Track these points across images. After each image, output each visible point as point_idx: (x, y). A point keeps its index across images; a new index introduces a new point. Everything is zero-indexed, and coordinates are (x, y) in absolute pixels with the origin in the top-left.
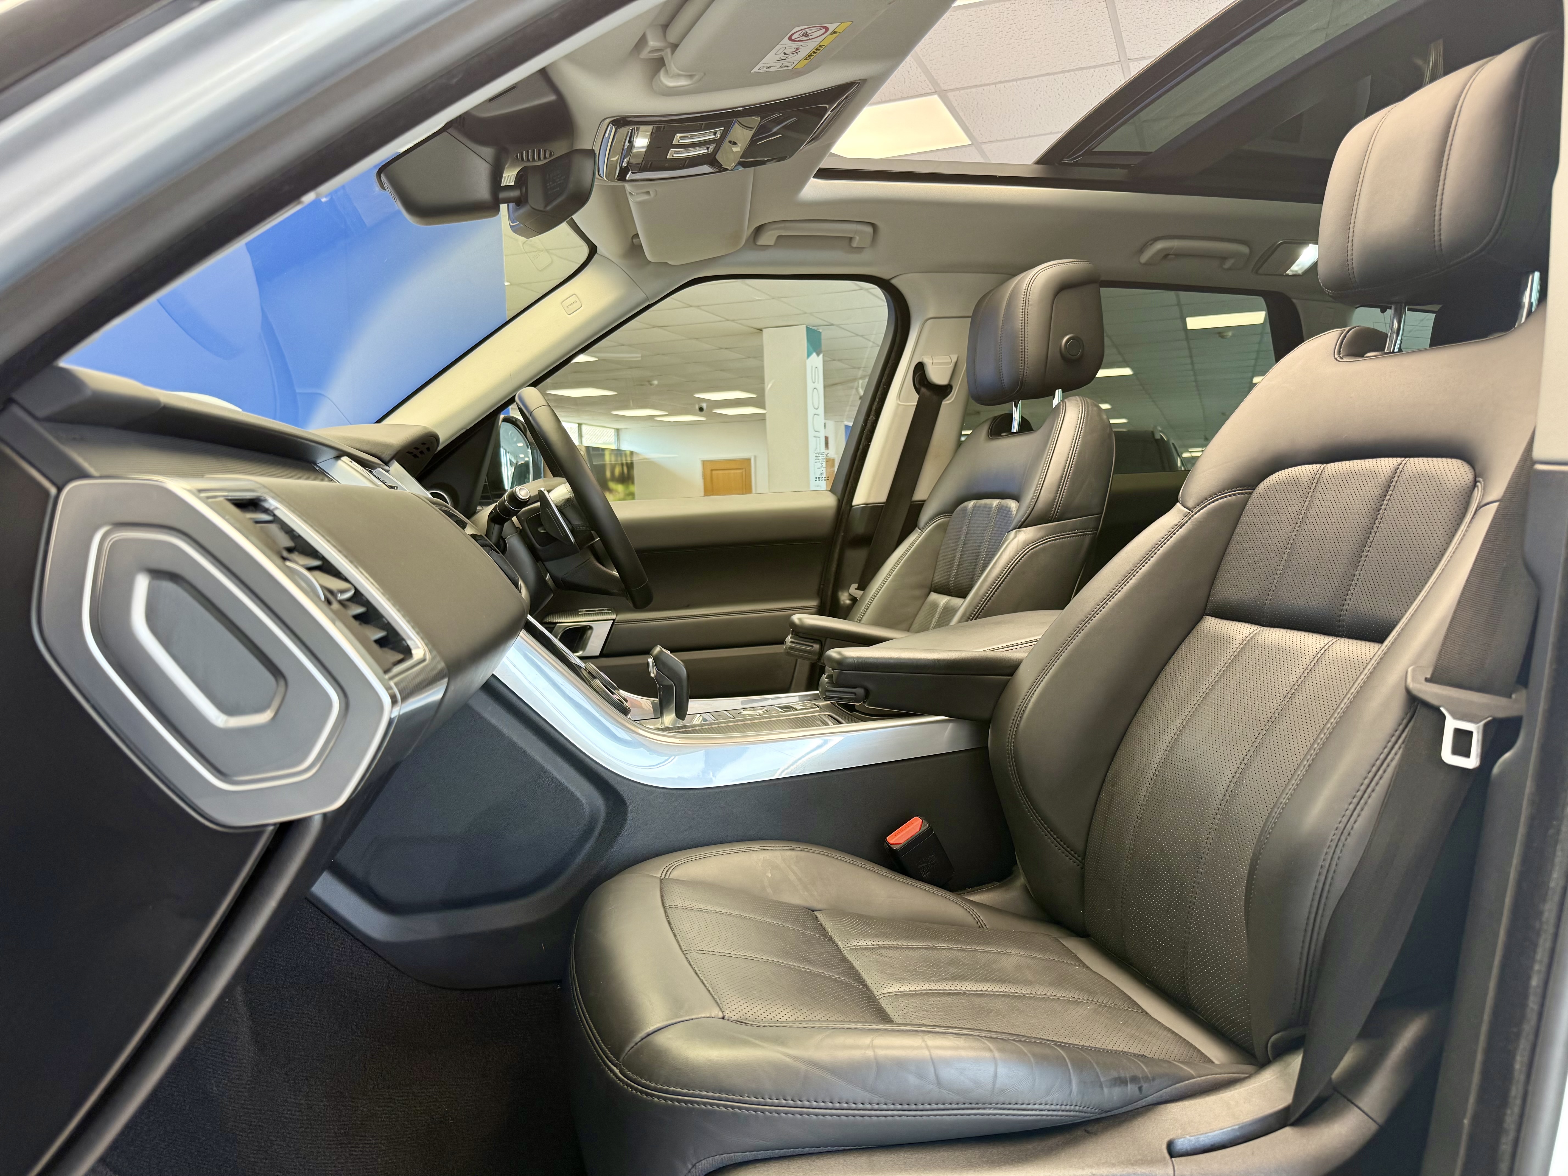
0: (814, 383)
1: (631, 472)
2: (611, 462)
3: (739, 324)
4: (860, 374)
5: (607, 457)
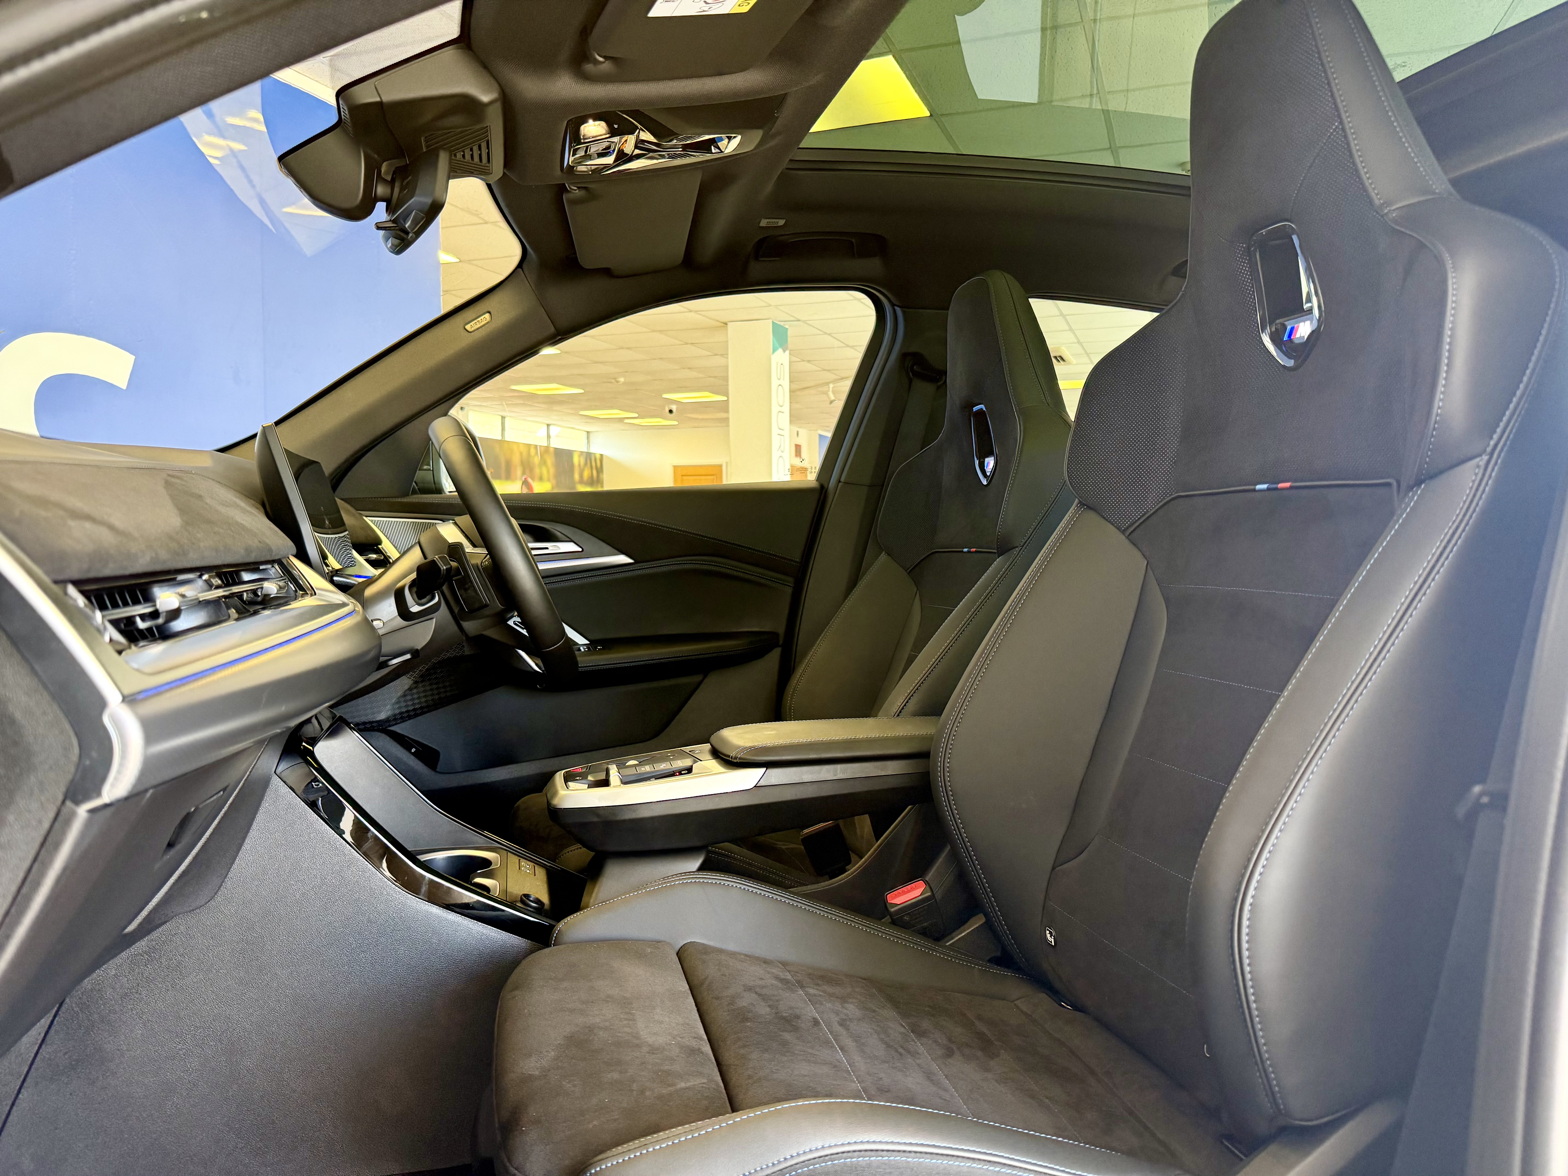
0: (779, 379)
1: (601, 476)
2: (579, 465)
3: (704, 316)
4: (832, 377)
5: (576, 459)
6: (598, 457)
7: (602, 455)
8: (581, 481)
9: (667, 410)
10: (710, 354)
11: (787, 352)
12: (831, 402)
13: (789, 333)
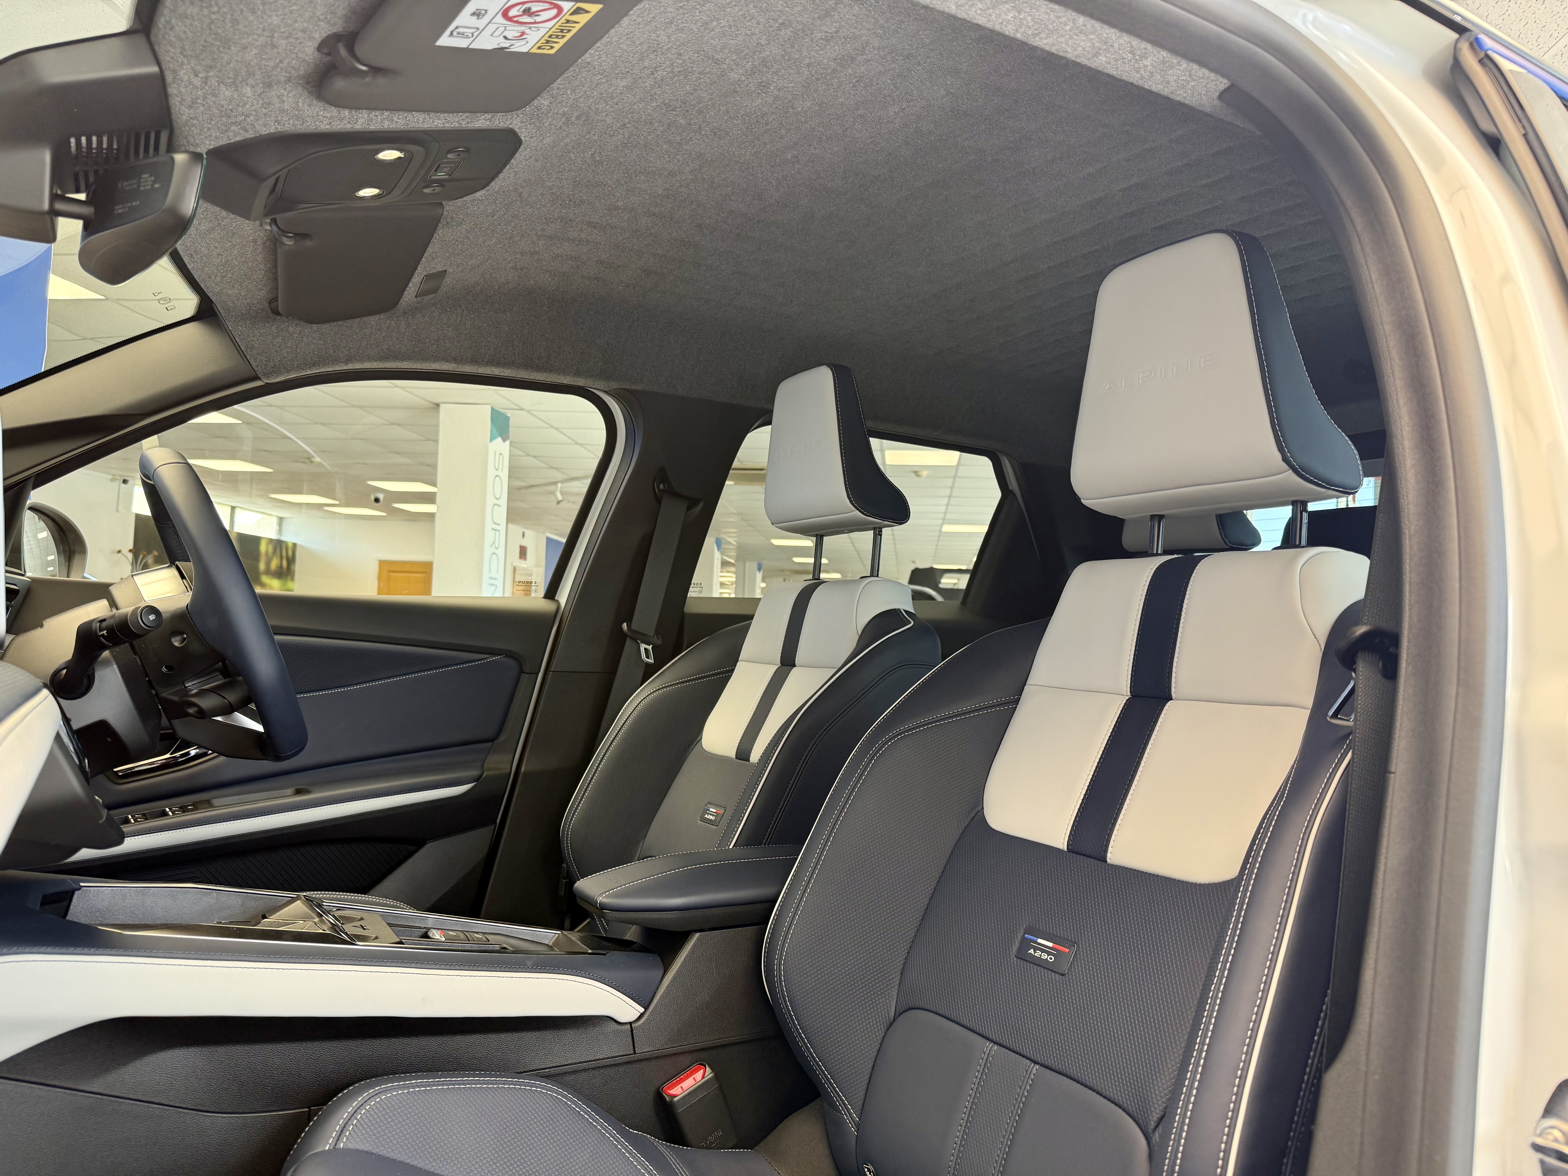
0: (497, 470)
1: (292, 567)
2: (267, 552)
3: (412, 393)
4: (559, 476)
5: (263, 547)
6: (290, 545)
7: (295, 545)
8: (268, 572)
9: (373, 498)
10: (422, 438)
11: (508, 442)
12: (559, 502)
13: (511, 423)
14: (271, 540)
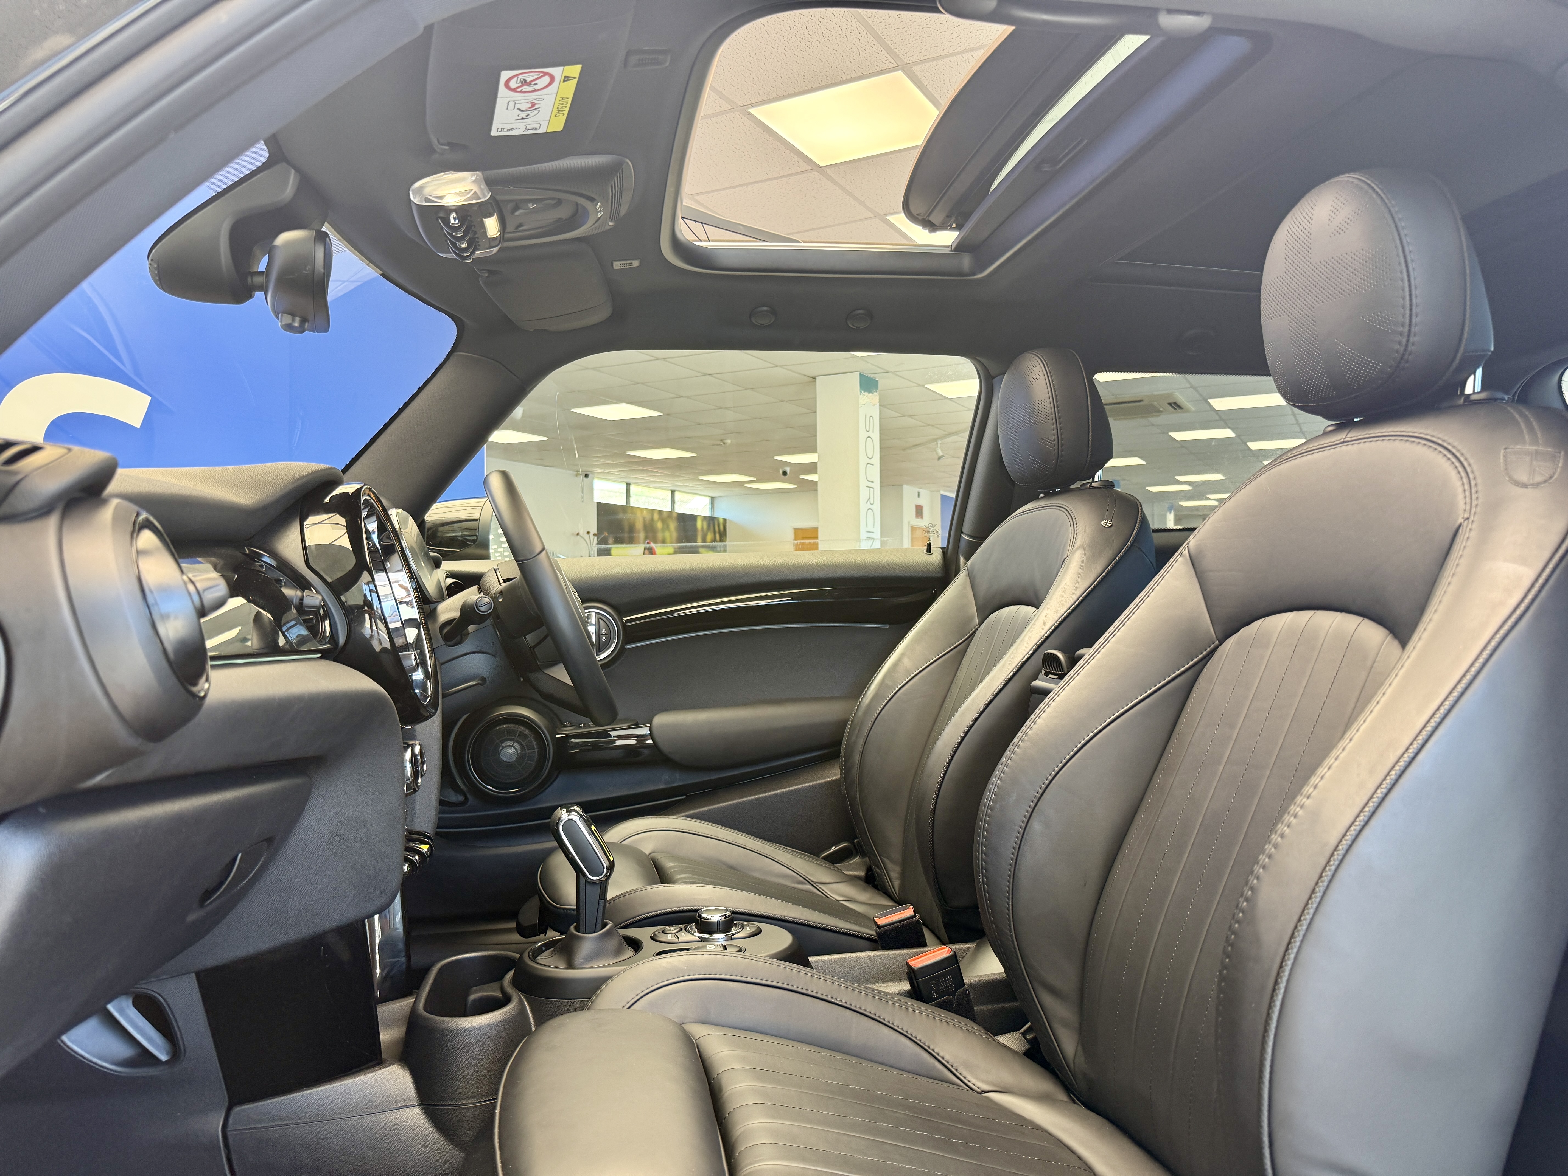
0: (868, 431)
2: (702, 528)
3: (791, 370)
4: (939, 432)
5: (699, 524)
6: (721, 521)
7: (725, 520)
9: (781, 472)
14: (705, 517)
